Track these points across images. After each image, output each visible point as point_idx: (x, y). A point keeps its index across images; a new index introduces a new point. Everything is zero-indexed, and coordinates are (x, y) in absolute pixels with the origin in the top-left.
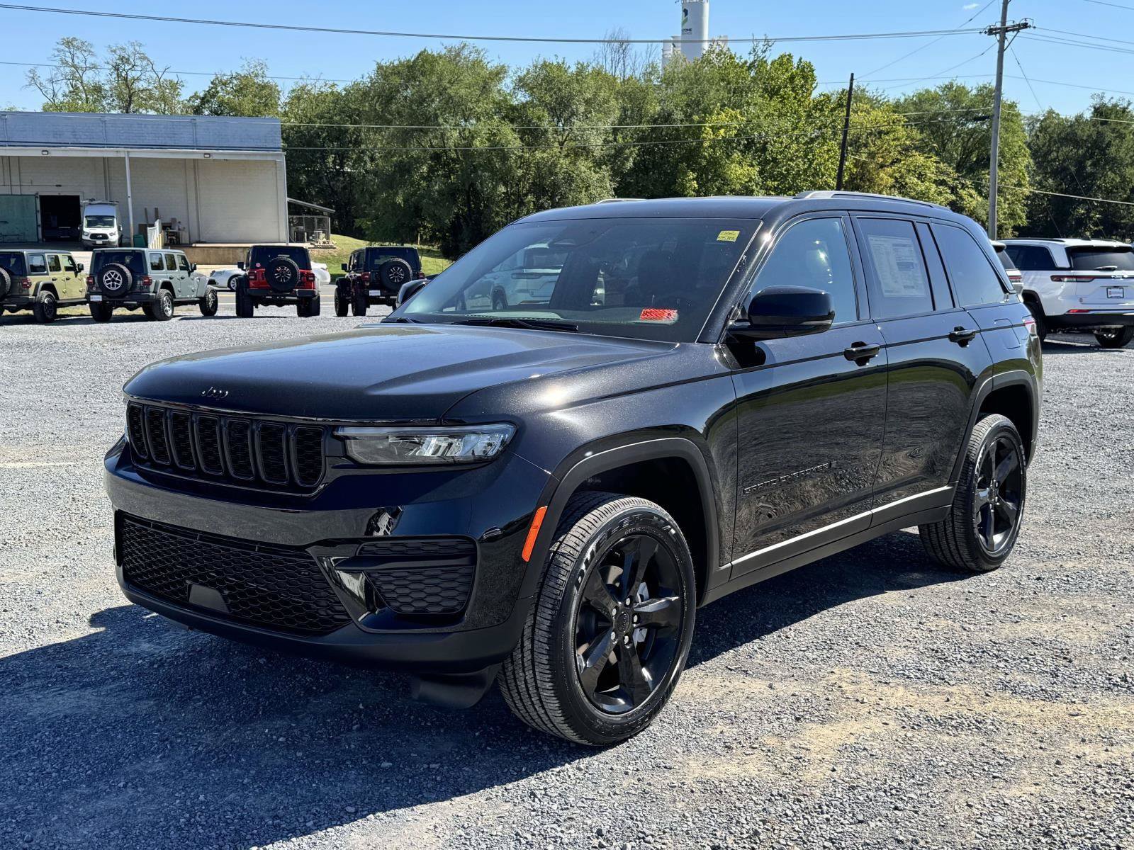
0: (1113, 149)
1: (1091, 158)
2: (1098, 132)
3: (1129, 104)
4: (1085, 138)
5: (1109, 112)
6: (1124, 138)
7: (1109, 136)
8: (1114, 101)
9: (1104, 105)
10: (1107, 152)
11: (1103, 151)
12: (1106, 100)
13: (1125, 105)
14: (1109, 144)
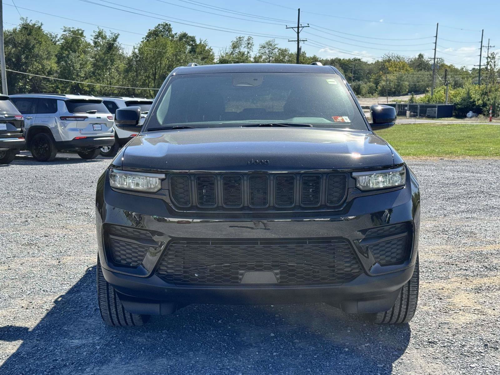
0: (36, 50)
1: (24, 53)
2: (27, 40)
3: (42, 24)
4: (20, 42)
5: (32, 28)
6: (41, 44)
7: (33, 42)
8: (33, 22)
9: (28, 25)
10: (33, 51)
11: (31, 49)
12: (28, 22)
13: (40, 25)
14: (33, 47)
